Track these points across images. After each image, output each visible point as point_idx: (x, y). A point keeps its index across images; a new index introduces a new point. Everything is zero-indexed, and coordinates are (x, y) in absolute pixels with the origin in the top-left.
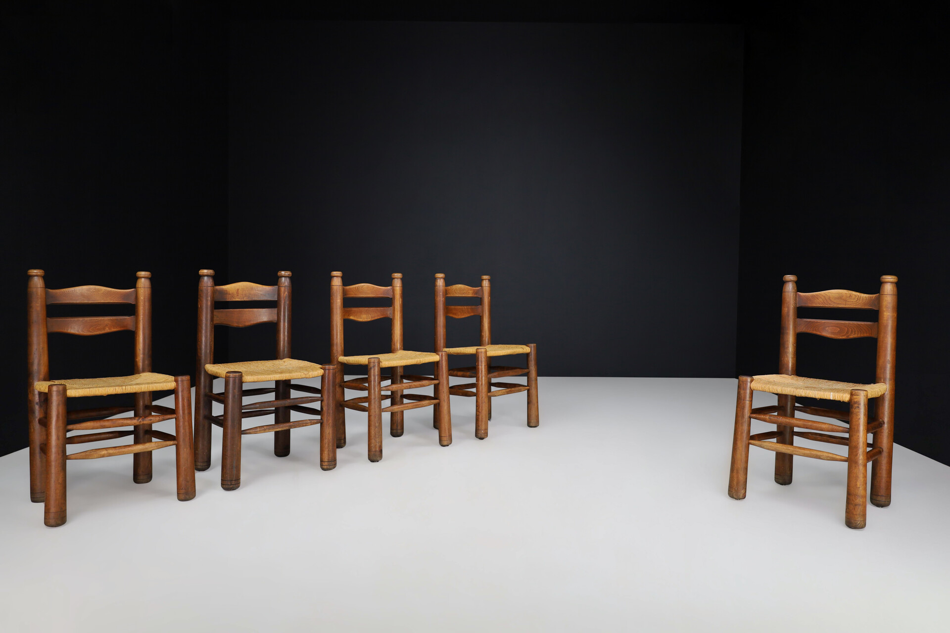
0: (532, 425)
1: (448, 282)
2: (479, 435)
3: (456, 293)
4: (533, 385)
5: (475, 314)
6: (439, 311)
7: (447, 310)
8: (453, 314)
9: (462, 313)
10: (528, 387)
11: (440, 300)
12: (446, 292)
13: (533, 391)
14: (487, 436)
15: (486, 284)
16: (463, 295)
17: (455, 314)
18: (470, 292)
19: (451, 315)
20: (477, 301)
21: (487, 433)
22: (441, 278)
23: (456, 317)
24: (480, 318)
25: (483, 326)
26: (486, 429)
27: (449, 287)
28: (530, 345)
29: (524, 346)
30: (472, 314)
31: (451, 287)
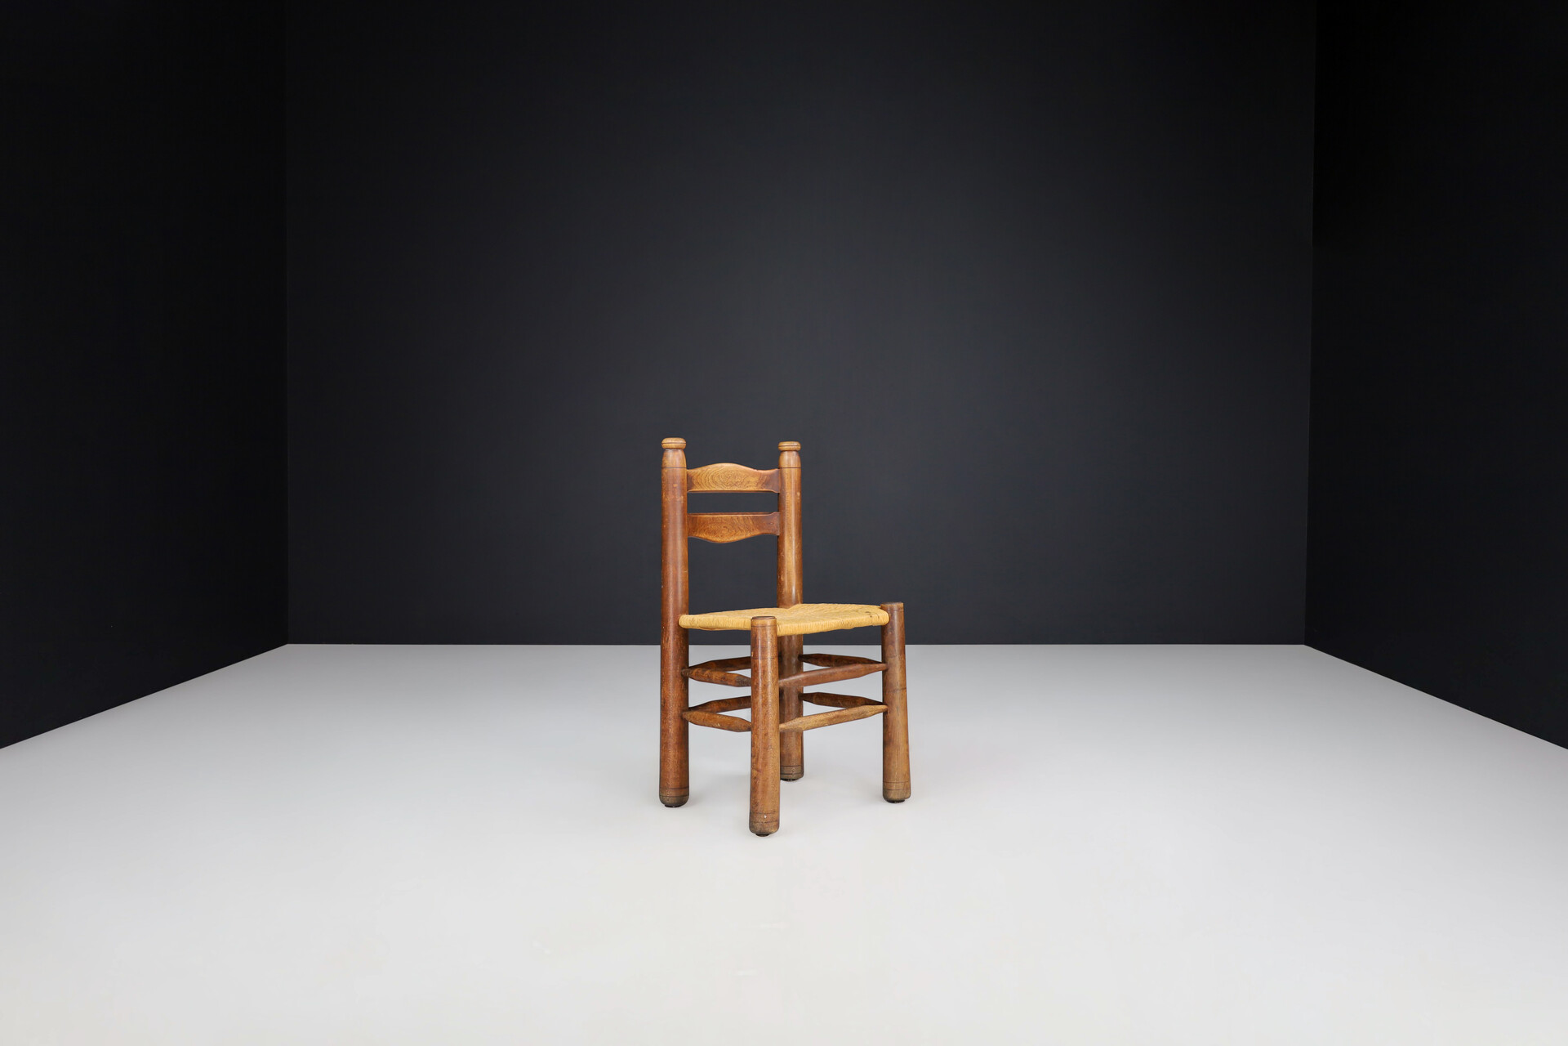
0: (893, 796)
1: (695, 459)
2: (758, 827)
3: (715, 483)
4: (897, 702)
5: (765, 531)
6: (671, 526)
7: (691, 525)
8: (709, 533)
9: (730, 529)
10: (883, 707)
11: (674, 502)
12: (690, 480)
13: (896, 715)
14: (778, 826)
15: (790, 460)
16: (735, 489)
17: (715, 533)
18: (753, 480)
19: (703, 536)
20: (770, 502)
21: (778, 821)
22: (677, 449)
23: (718, 539)
24: (774, 544)
25: (783, 559)
26: (776, 811)
27: (699, 470)
28: (888, 605)
29: (874, 609)
30: (757, 532)
31: (704, 468)
